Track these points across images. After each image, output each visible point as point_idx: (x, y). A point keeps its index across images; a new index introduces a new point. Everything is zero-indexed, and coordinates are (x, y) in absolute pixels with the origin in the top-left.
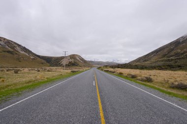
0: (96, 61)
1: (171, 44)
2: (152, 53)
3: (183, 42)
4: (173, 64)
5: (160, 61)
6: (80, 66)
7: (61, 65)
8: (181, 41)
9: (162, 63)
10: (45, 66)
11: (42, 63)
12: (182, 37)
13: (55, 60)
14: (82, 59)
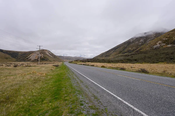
0: (65, 56)
1: (125, 43)
2: (112, 50)
3: (133, 42)
4: (131, 59)
5: (120, 56)
6: (50, 61)
7: (30, 60)
8: (131, 41)
9: (122, 57)
10: (10, 61)
11: (7, 58)
12: (131, 39)
13: (22, 55)
14: (52, 54)
